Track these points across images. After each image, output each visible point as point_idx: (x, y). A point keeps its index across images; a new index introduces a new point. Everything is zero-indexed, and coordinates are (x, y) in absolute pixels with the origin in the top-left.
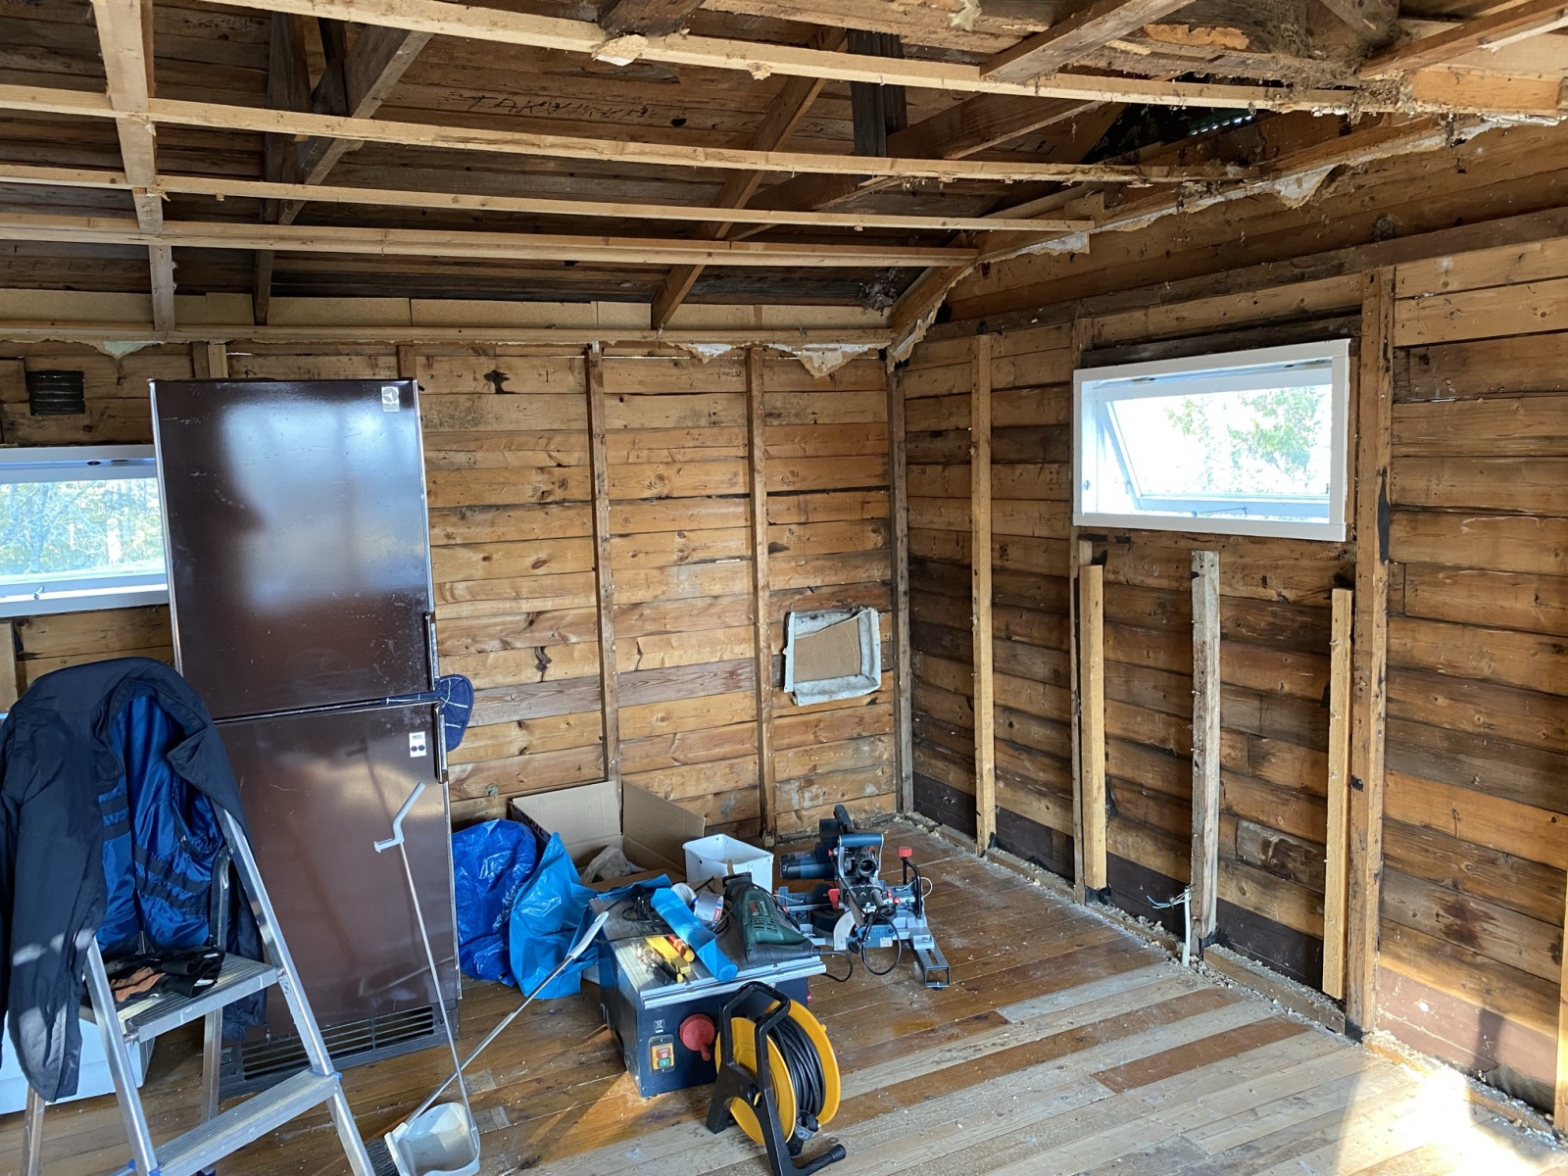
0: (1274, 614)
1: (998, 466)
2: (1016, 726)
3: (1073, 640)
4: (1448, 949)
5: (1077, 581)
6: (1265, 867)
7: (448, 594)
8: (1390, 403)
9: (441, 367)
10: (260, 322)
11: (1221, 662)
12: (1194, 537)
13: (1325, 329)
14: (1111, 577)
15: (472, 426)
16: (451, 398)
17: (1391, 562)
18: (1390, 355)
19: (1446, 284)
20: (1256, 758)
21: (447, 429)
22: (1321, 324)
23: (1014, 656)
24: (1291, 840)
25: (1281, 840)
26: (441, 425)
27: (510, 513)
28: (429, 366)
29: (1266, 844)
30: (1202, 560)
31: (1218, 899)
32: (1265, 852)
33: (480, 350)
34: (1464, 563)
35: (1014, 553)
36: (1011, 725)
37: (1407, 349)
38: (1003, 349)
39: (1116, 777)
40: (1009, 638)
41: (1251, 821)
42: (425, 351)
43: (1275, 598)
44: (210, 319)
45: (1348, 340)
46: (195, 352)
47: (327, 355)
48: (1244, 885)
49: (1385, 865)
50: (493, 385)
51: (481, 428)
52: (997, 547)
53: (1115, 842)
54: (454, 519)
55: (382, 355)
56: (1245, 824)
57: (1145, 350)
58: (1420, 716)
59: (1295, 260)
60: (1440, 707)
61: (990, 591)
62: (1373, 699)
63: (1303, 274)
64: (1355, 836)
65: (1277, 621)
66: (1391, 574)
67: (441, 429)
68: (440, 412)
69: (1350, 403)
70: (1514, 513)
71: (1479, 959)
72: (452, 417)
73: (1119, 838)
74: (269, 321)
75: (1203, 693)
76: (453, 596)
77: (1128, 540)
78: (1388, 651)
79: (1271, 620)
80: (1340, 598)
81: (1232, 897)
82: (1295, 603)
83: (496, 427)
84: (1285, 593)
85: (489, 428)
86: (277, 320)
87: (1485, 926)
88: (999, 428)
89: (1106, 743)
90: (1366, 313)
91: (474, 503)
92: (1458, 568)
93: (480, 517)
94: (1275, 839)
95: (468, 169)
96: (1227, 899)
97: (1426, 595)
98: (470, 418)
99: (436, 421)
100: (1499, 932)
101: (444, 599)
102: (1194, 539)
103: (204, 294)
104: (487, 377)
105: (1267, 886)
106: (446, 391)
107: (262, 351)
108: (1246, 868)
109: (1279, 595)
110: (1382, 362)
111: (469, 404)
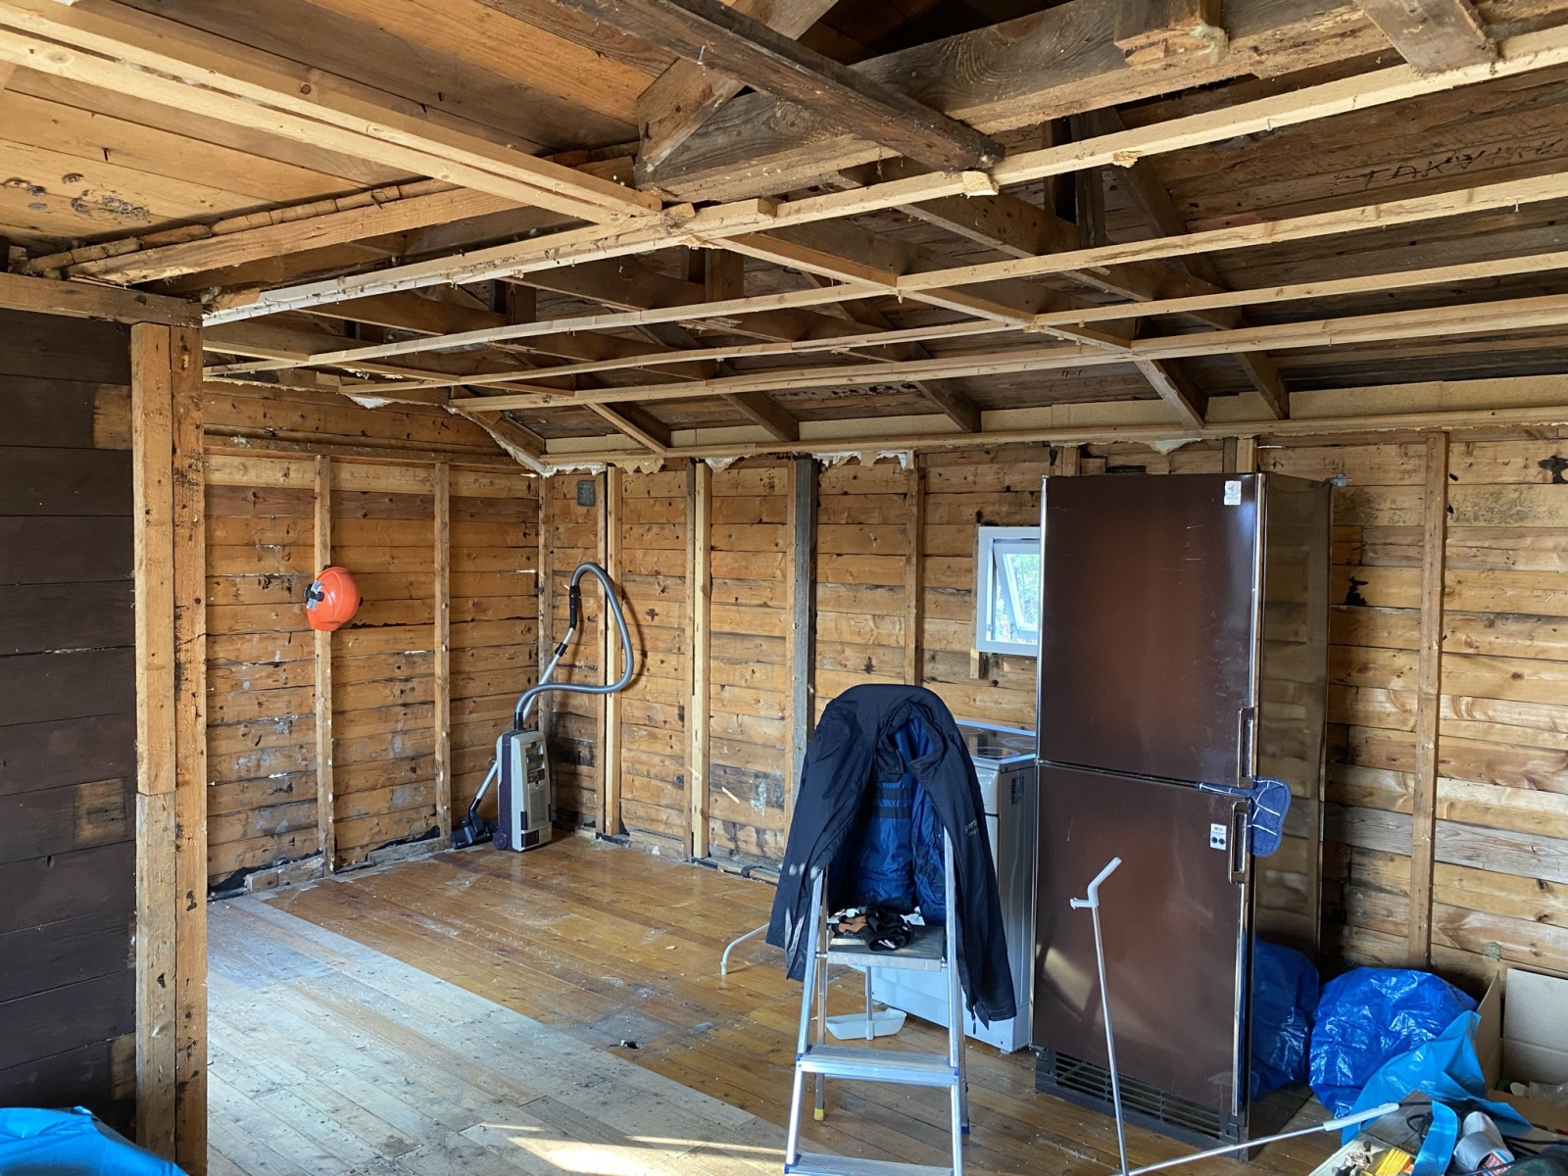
7: (1463, 708)
9: (1485, 453)
10: (1285, 415)
15: (1516, 521)
16: (1491, 489)
21: (1482, 524)
26: (1476, 518)
27: (1555, 627)
28: (1469, 453)
33: (1532, 434)
42: (1466, 437)
44: (1241, 416)
46: (1227, 446)
47: (1354, 445)
50: (1550, 473)
51: (1527, 524)
54: (1480, 626)
55: (1414, 443)
67: (1476, 524)
68: (1476, 504)
72: (1491, 510)
74: (1291, 415)
76: (1470, 714)
83: (1549, 523)
85: (1538, 523)
86: (1300, 414)
91: (1508, 609)
93: (1513, 626)
95: (1413, 243)
98: (1514, 511)
99: (1471, 515)
101: (1457, 712)
103: (1237, 394)
104: (1543, 464)
106: (1490, 480)
107: (1291, 444)
111: (1516, 495)
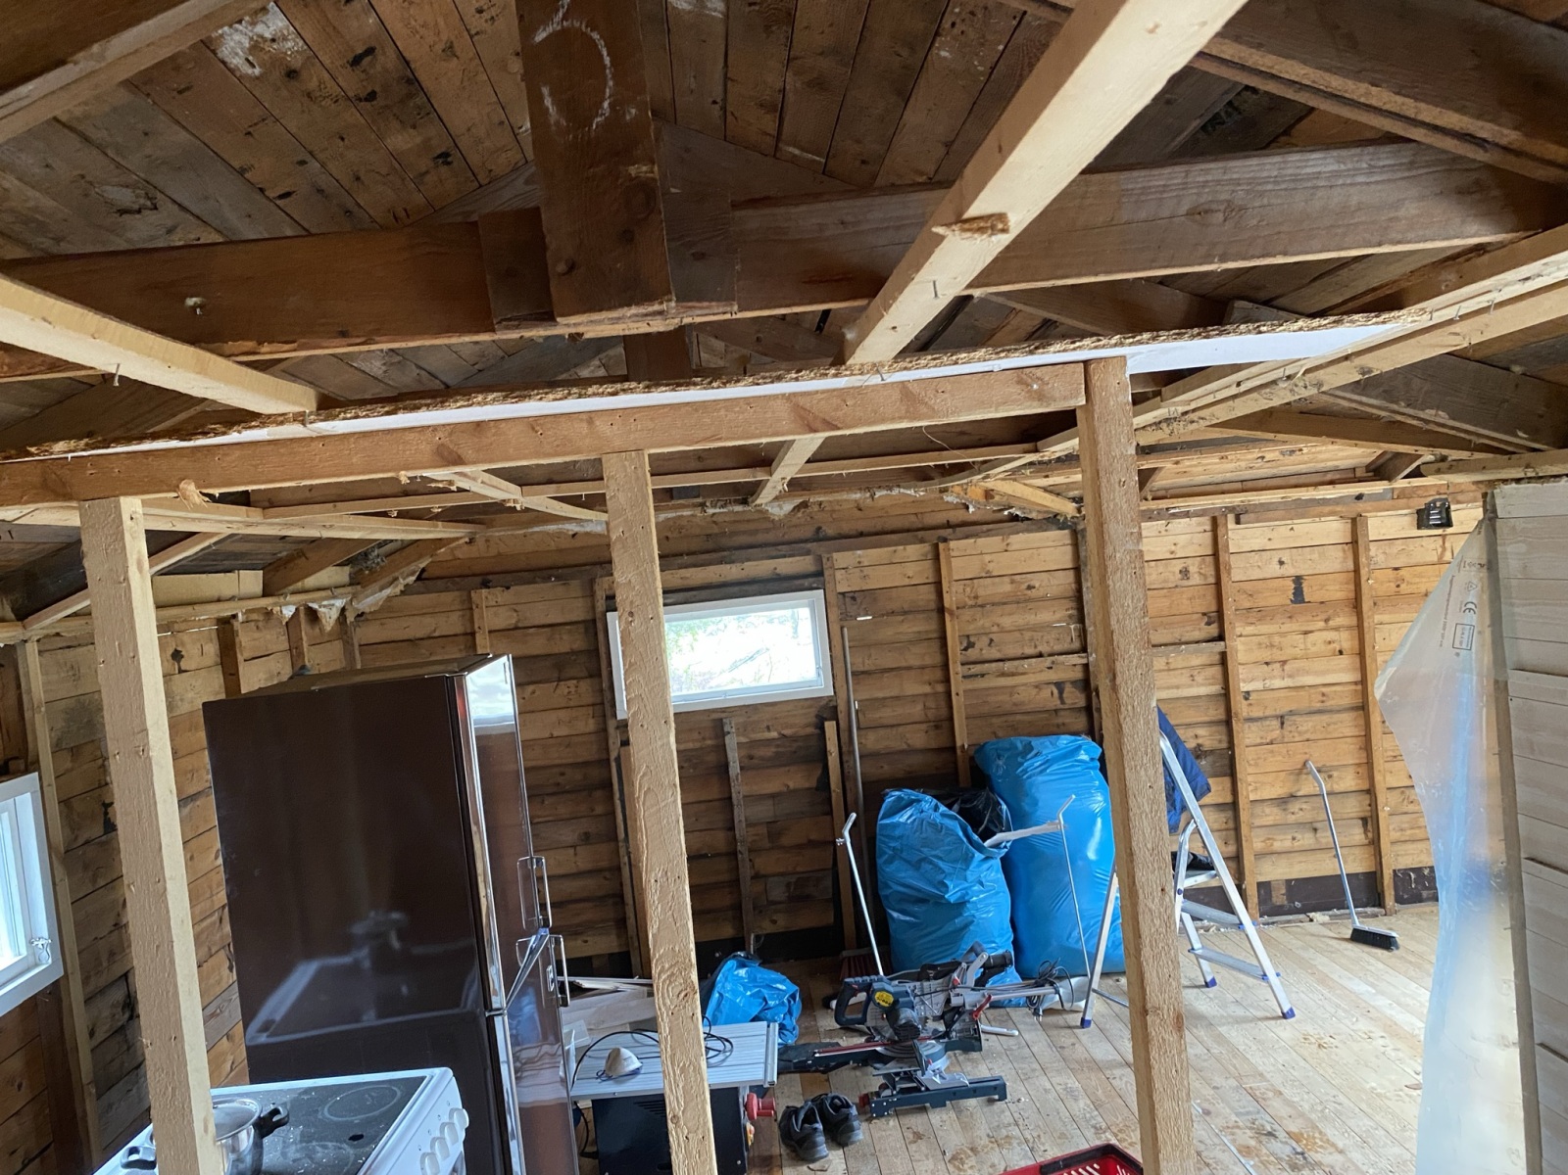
0: (778, 746)
3: (618, 803)
5: (618, 759)
6: (789, 900)
8: (840, 619)
12: (723, 710)
13: (803, 584)
18: (839, 597)
19: (860, 563)
20: (774, 835)
22: (798, 582)
24: (807, 875)
25: (799, 878)
29: (788, 886)
30: (727, 724)
32: (788, 891)
34: (889, 695)
37: (843, 594)
41: (776, 875)
43: (778, 736)
45: (821, 590)
48: (775, 918)
56: (771, 879)
65: (780, 750)
70: (910, 668)
79: (775, 750)
80: (830, 727)
82: (794, 736)
83: (182, 710)
84: (783, 732)
85: (179, 712)
90: (825, 577)
94: (794, 879)
96: (763, 931)
97: (870, 716)
102: (723, 712)
104: (173, 656)
105: (794, 911)
108: (775, 907)
109: (781, 734)
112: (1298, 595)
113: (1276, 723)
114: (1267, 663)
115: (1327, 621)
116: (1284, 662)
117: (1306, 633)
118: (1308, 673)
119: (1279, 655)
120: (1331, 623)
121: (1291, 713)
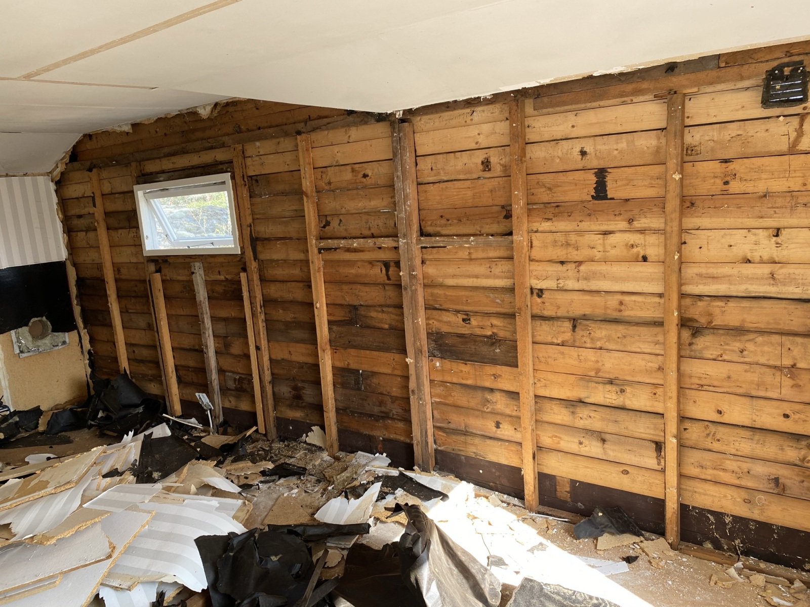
0: (225, 286)
1: (110, 231)
2: (136, 352)
3: (152, 308)
4: (295, 404)
5: (149, 281)
6: (237, 389)
8: (249, 198)
11: (209, 308)
12: (190, 257)
13: (222, 169)
14: (164, 278)
17: (259, 260)
18: (246, 179)
19: (259, 152)
20: (227, 346)
22: (220, 167)
23: (131, 320)
24: (243, 376)
25: (240, 377)
29: (235, 380)
30: (195, 266)
31: (223, 407)
32: (235, 384)
34: (279, 258)
35: (124, 271)
36: (134, 352)
37: (251, 177)
38: (104, 175)
39: (179, 366)
40: (127, 312)
41: (229, 372)
43: (224, 279)
45: (230, 174)
48: (230, 399)
49: (273, 378)
52: (116, 269)
53: (182, 394)
56: (227, 374)
57: (161, 177)
58: (275, 318)
59: (209, 140)
60: (280, 314)
61: (116, 291)
62: (259, 314)
63: (212, 146)
64: (260, 368)
65: (226, 289)
66: (259, 265)
69: (234, 198)
70: (291, 238)
71: (304, 404)
73: (184, 392)
75: (203, 322)
77: (166, 261)
78: (263, 295)
79: (224, 288)
80: (243, 276)
81: (227, 405)
82: (231, 281)
84: (227, 277)
87: (304, 391)
88: (108, 213)
89: (173, 351)
90: (235, 163)
92: (278, 260)
94: (237, 377)
96: (226, 406)
97: (270, 272)
100: (308, 392)
102: (191, 258)
105: (238, 397)
108: (230, 392)
109: (225, 278)
110: (243, 182)
112: (600, 192)
113: (568, 325)
114: (562, 263)
115: (631, 221)
116: (580, 263)
117: (606, 233)
118: (605, 277)
119: (575, 255)
120: (637, 225)
121: (585, 317)
